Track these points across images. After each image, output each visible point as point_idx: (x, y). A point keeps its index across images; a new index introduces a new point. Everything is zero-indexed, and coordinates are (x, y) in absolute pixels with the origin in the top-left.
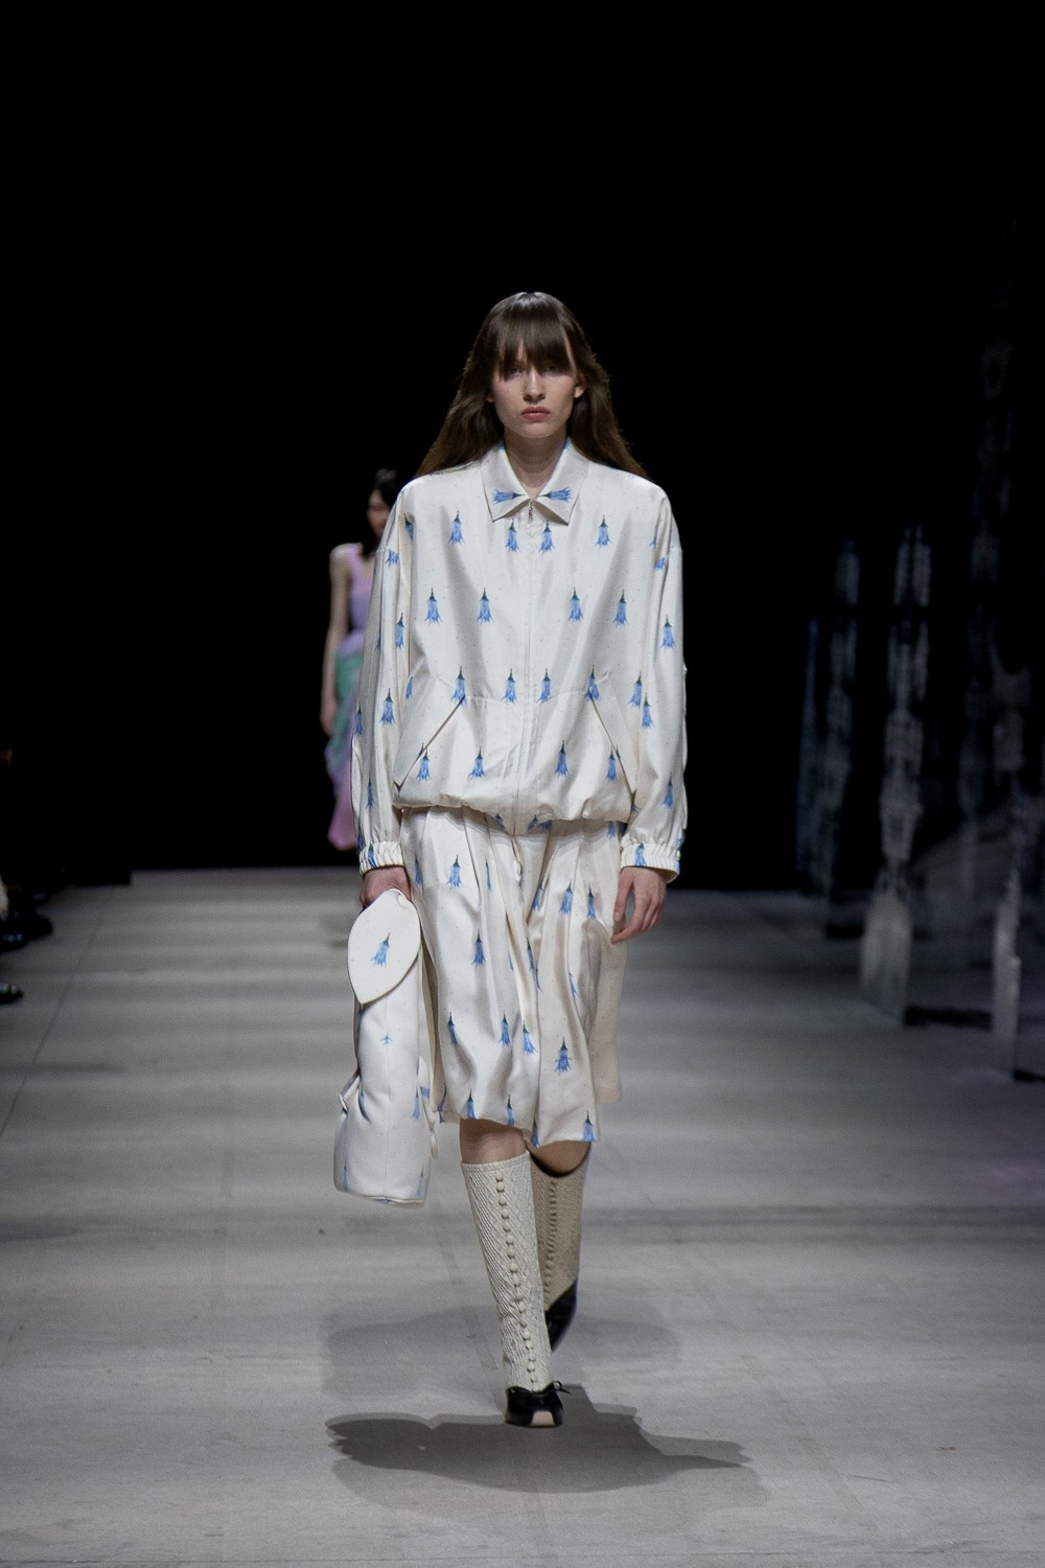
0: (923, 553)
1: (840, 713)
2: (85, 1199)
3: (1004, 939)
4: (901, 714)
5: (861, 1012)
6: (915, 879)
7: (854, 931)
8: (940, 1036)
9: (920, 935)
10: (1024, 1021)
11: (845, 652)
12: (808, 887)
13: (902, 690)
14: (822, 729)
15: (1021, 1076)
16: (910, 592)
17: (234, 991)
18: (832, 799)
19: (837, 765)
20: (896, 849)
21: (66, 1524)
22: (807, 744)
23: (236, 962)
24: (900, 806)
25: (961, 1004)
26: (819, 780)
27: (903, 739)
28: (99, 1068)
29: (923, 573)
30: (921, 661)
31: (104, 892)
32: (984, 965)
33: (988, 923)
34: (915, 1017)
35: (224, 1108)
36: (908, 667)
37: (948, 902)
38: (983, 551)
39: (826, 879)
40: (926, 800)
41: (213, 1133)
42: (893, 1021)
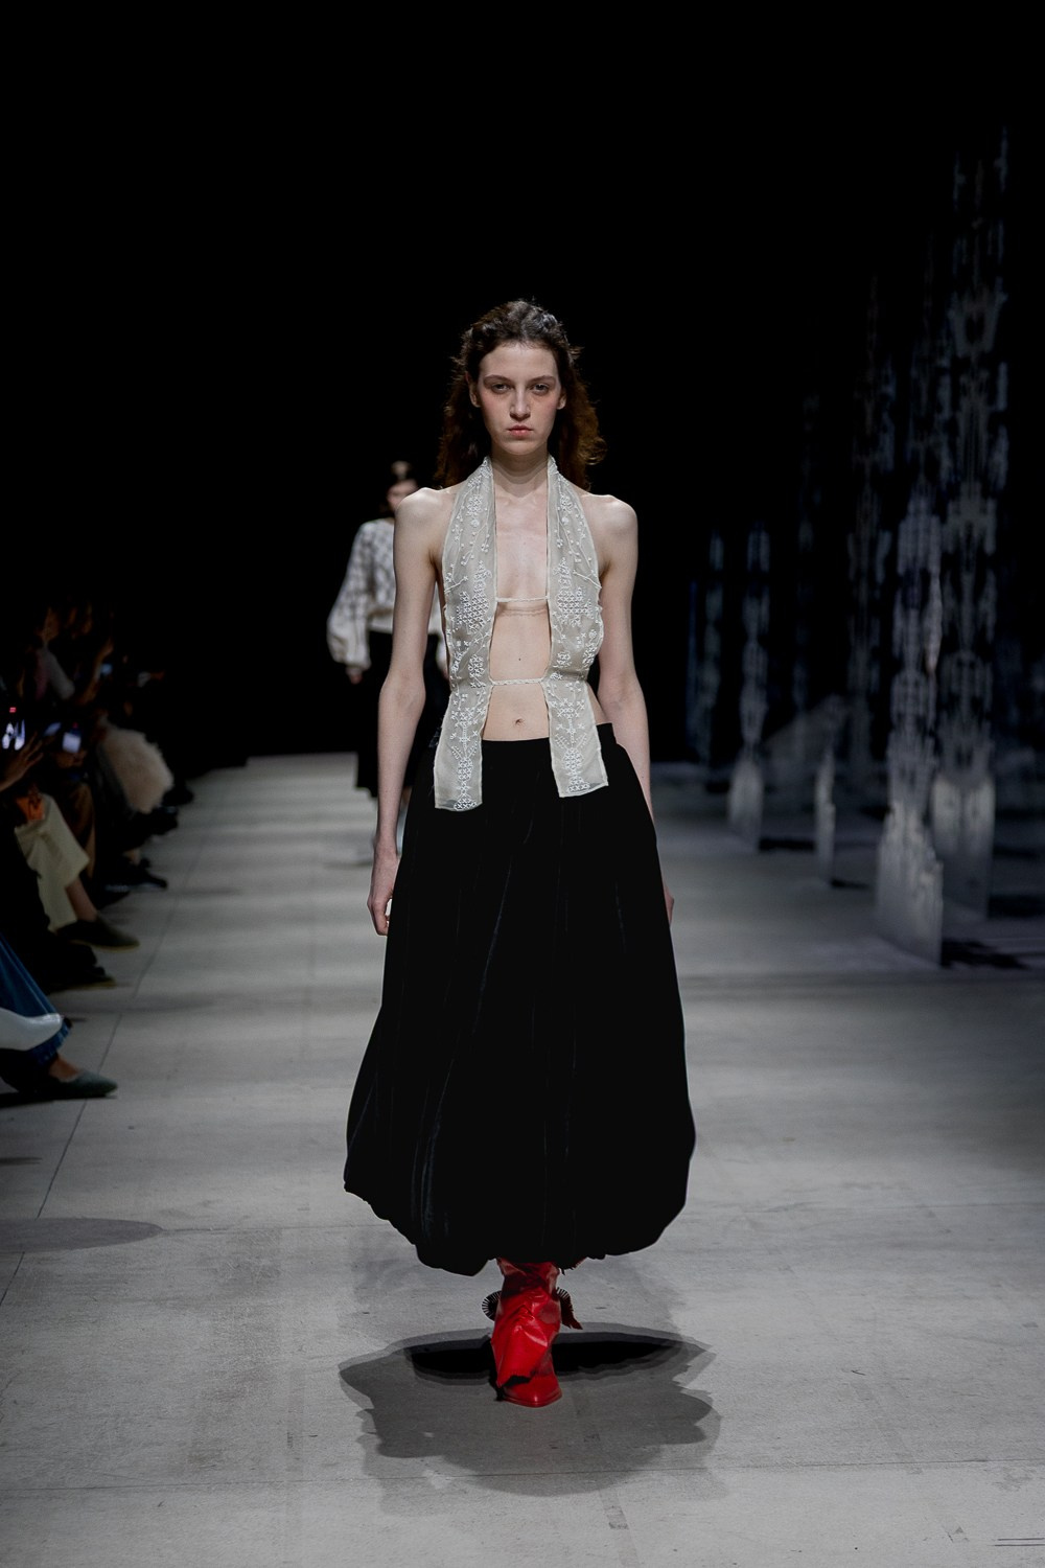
0: (764, 538)
1: (713, 643)
2: (216, 981)
3: (823, 793)
4: (752, 646)
5: (729, 843)
6: (763, 752)
7: (721, 788)
8: (783, 857)
9: (769, 789)
10: (838, 846)
11: (715, 602)
12: (693, 758)
13: (753, 629)
14: (701, 655)
15: (837, 884)
16: (757, 563)
17: (313, 837)
18: (708, 700)
19: (711, 677)
20: (751, 734)
21: (206, 1204)
22: (692, 662)
23: (317, 818)
24: (753, 706)
25: (797, 834)
26: (700, 687)
27: (754, 661)
28: (226, 891)
29: (764, 551)
30: (765, 609)
31: (229, 772)
32: (809, 809)
33: (811, 781)
34: (766, 845)
35: (308, 918)
36: (756, 613)
37: (786, 765)
38: (805, 534)
39: (704, 750)
40: (770, 700)
41: (301, 934)
42: (749, 847)
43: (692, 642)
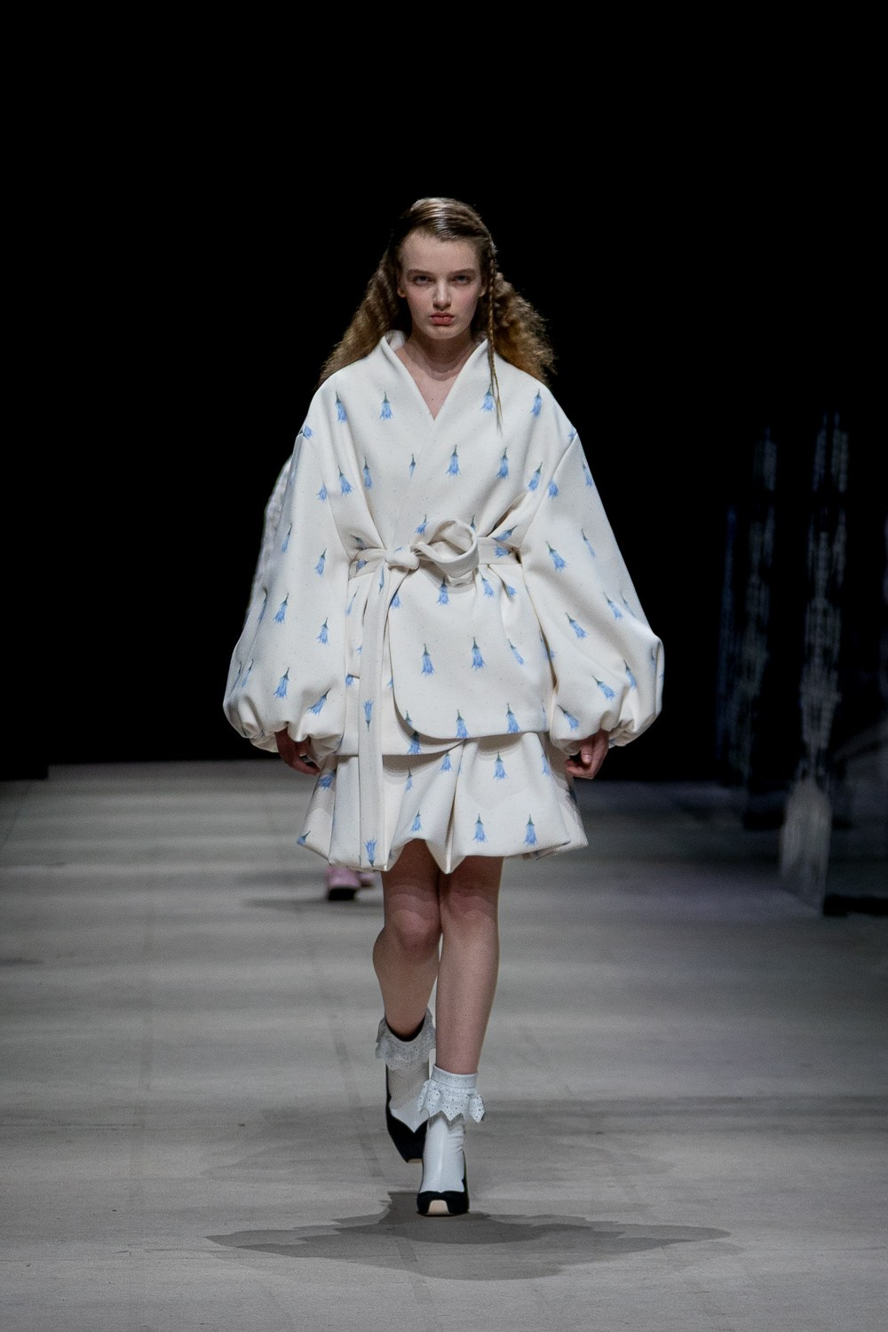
0: (841, 439)
1: (759, 600)
4: (820, 602)
5: (779, 902)
6: (834, 768)
7: (777, 819)
8: (860, 926)
9: (839, 823)
11: (764, 538)
12: (728, 778)
13: (821, 576)
16: (829, 479)
17: (150, 883)
18: (750, 687)
19: (755, 653)
20: (816, 738)
22: (726, 632)
23: (155, 855)
24: (818, 695)
26: (738, 669)
27: (822, 626)
29: (841, 458)
30: (839, 548)
31: (20, 785)
34: (835, 907)
35: (141, 1001)
36: (826, 555)
37: (867, 790)
39: (746, 769)
40: (842, 686)
41: (131, 1026)
42: (814, 912)
43: (728, 600)
